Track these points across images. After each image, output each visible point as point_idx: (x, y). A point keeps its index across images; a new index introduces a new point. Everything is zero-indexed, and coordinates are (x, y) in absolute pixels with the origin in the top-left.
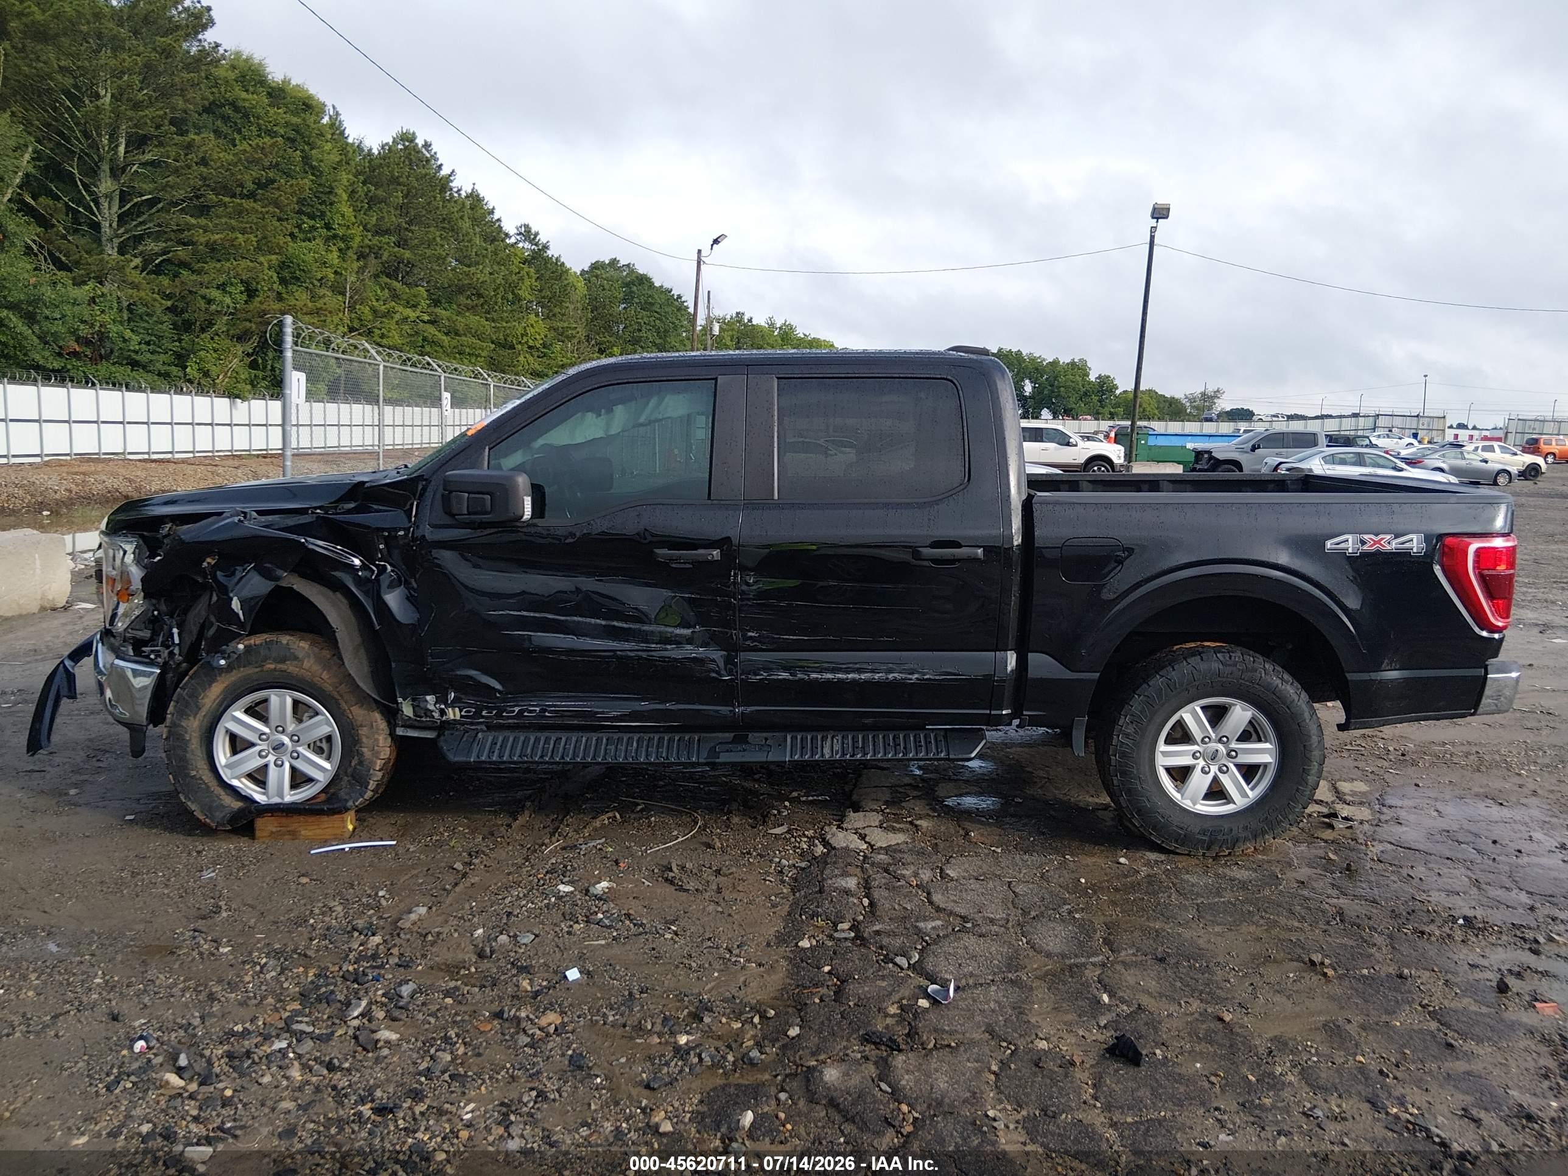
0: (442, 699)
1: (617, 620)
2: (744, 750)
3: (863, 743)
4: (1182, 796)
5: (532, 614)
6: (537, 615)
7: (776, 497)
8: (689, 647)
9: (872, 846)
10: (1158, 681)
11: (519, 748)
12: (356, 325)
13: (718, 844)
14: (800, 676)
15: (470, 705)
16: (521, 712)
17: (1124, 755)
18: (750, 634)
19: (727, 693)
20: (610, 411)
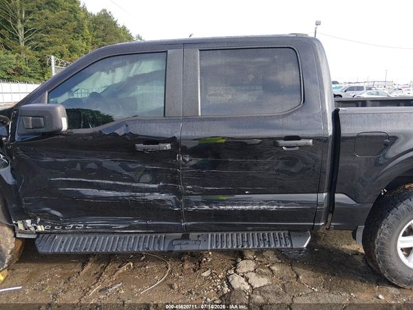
0: (34, 221)
1: (120, 181)
2: (187, 244)
3: (247, 238)
4: (409, 261)
5: (74, 179)
6: (76, 179)
7: (200, 115)
8: (157, 194)
9: (252, 287)
10: (402, 207)
11: (74, 245)
13: (176, 287)
14: (214, 207)
15: (49, 224)
16: (74, 227)
17: (382, 244)
18: (188, 187)
19: (177, 216)
20: (114, 71)
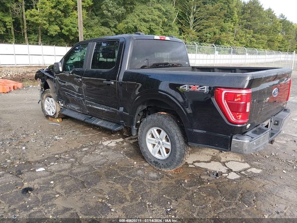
6: (66, 89)
12: (236, 39)
18: (86, 96)
